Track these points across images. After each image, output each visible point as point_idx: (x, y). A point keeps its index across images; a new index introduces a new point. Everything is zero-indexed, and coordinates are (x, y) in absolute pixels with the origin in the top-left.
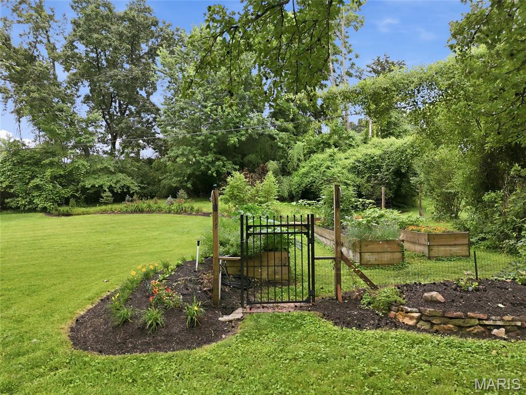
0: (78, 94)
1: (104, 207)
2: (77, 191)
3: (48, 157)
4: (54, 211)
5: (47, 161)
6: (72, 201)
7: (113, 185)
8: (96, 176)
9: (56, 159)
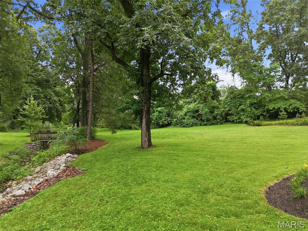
0: (265, 54)
1: (281, 121)
2: (264, 112)
3: (248, 93)
4: (251, 123)
5: (248, 95)
6: (261, 117)
7: (287, 107)
8: (276, 102)
9: (252, 94)
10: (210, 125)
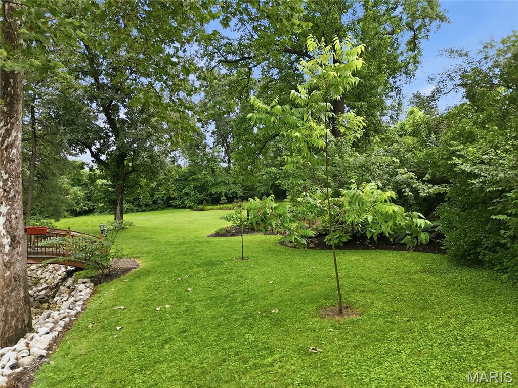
0: (208, 130)
1: (221, 206)
2: (207, 196)
3: (192, 176)
4: (195, 208)
5: (191, 178)
6: (205, 202)
7: (228, 192)
8: (218, 187)
9: (195, 177)
10: (149, 211)
